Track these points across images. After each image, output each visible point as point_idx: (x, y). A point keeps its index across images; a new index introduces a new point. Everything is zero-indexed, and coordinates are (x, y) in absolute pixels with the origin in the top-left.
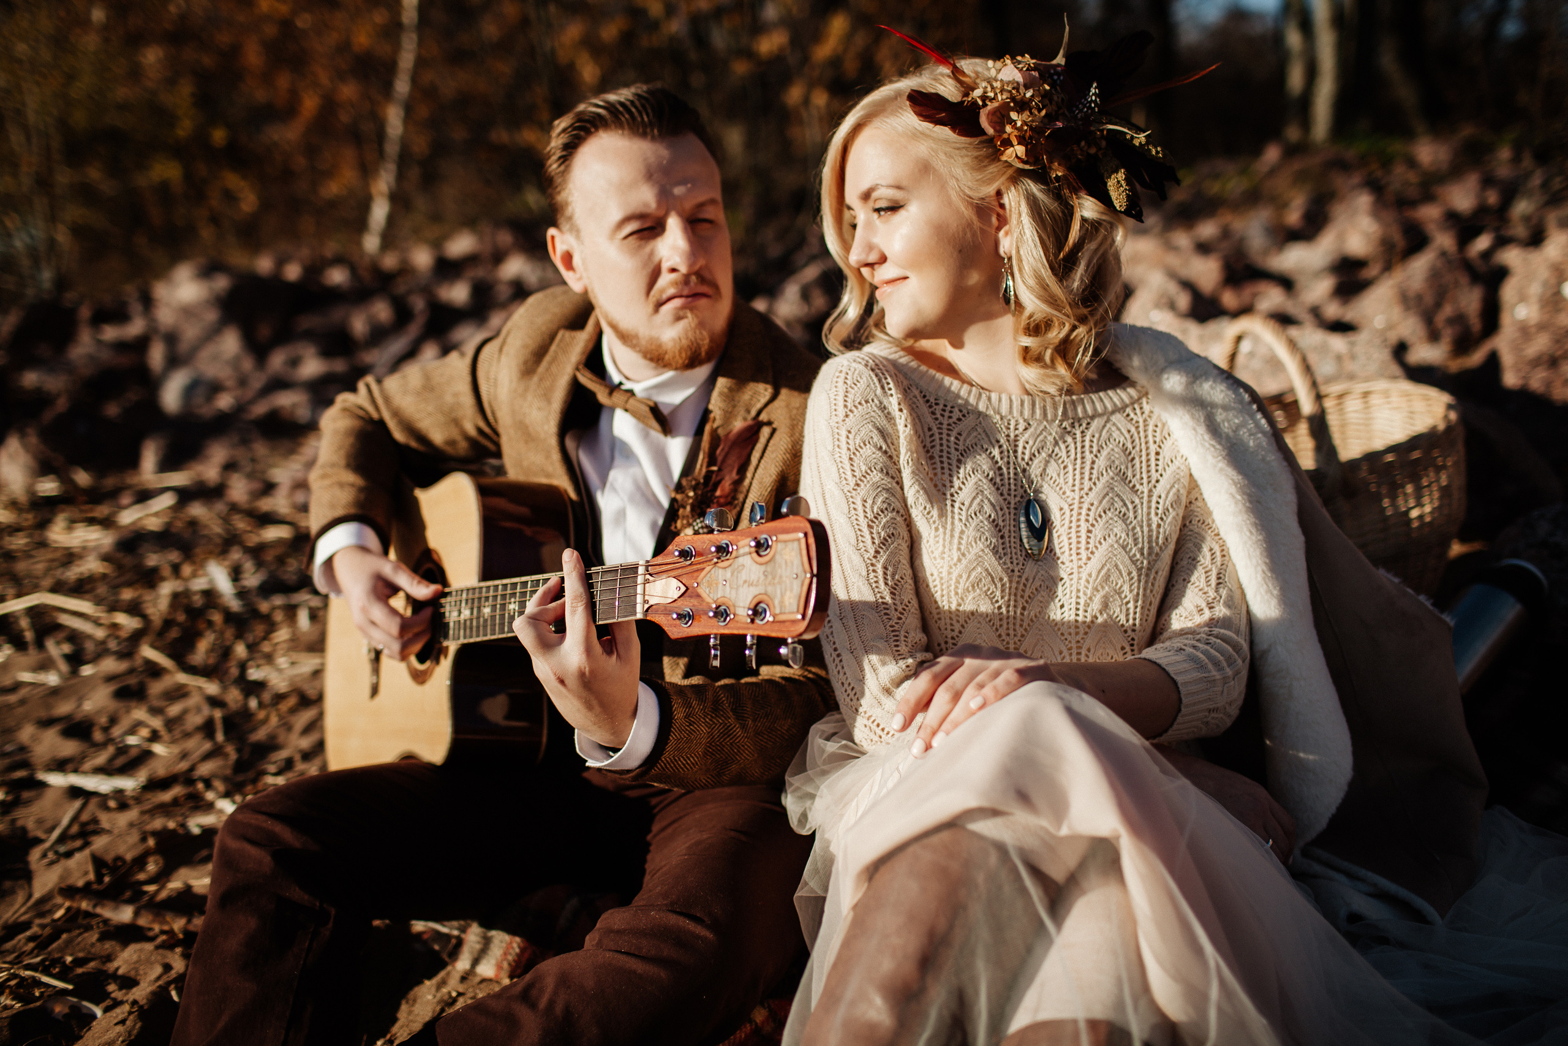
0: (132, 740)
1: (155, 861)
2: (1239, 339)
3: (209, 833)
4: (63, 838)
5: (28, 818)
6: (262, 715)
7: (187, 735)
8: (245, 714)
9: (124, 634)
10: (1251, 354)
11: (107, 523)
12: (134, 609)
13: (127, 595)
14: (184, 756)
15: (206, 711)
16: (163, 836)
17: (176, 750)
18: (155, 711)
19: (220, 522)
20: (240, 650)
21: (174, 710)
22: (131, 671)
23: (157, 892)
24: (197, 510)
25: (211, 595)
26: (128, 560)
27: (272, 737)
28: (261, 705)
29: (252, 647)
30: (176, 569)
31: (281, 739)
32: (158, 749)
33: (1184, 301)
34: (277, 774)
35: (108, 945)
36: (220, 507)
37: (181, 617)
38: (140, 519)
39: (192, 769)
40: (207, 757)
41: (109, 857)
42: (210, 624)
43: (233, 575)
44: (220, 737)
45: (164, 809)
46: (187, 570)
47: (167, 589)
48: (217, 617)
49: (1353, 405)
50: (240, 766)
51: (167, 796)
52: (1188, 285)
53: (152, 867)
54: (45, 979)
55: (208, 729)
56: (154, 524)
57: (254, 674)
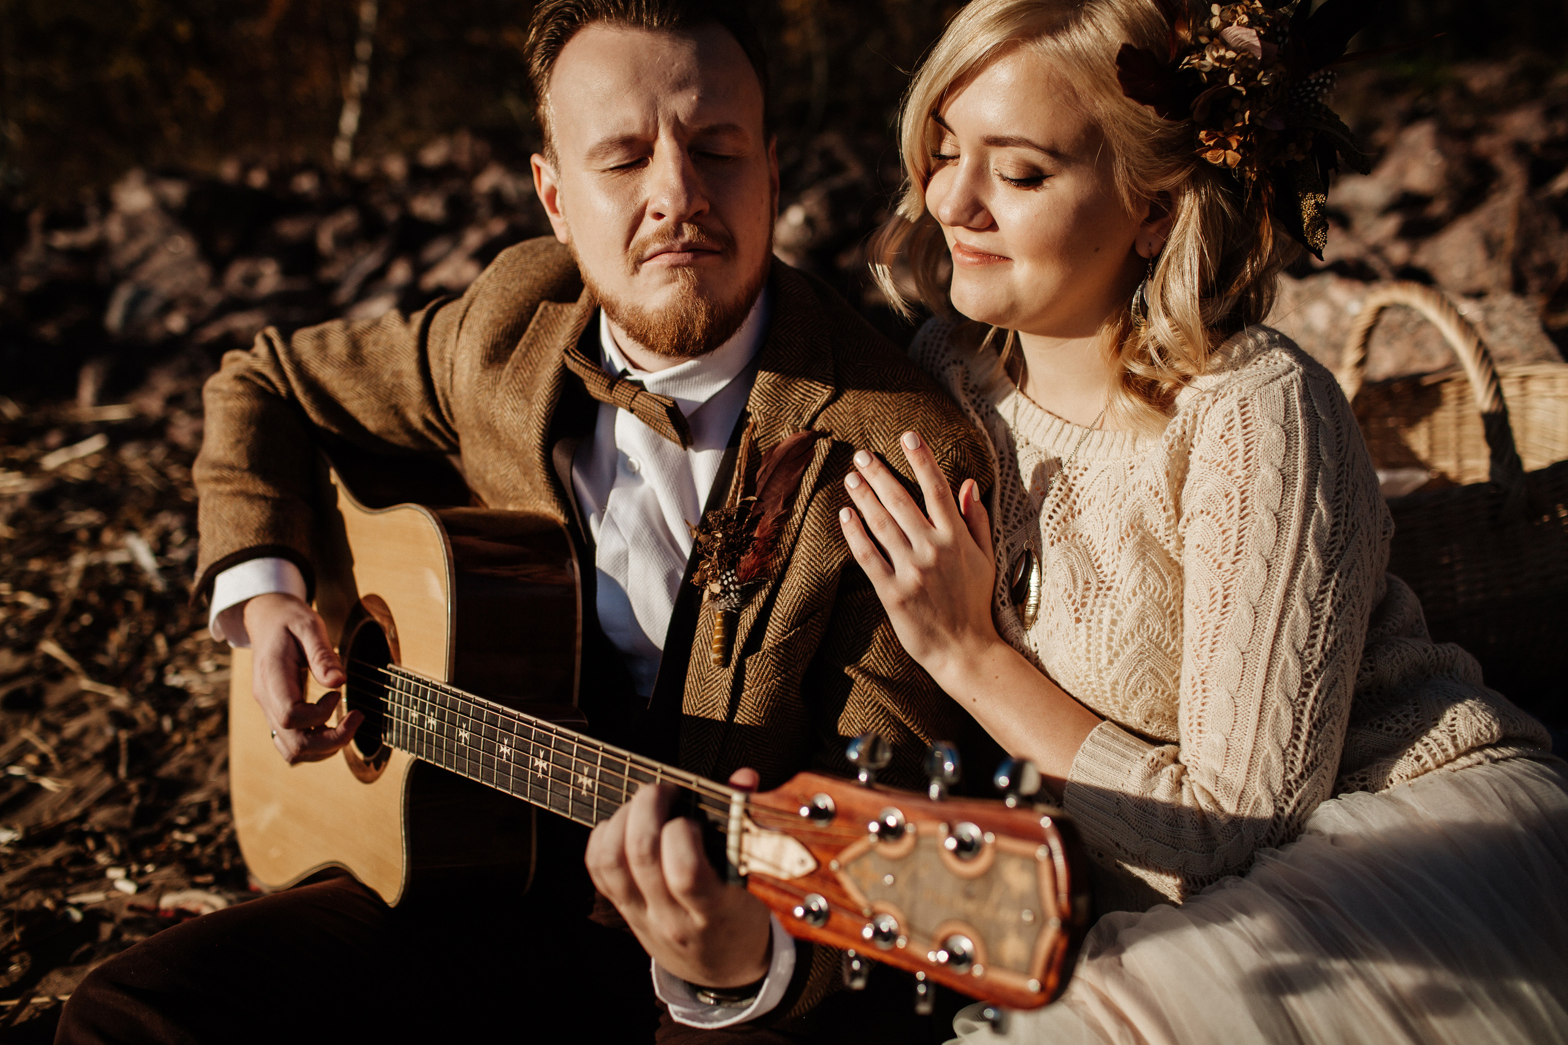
0: (16, 770)
1: (21, 961)
3: (95, 916)
6: (177, 738)
7: (84, 765)
8: (158, 736)
9: (27, 616)
11: (29, 468)
12: (41, 586)
13: (35, 565)
14: (77, 794)
15: (109, 731)
16: (35, 919)
17: (68, 784)
18: (49, 729)
19: (153, 472)
20: (161, 643)
21: (72, 728)
22: (27, 671)
23: (18, 1010)
24: (130, 454)
25: (131, 569)
26: (42, 521)
27: (187, 771)
28: (177, 725)
29: (172, 642)
30: (95, 532)
31: (197, 775)
32: (47, 783)
34: (185, 829)
36: (158, 453)
37: (94, 598)
38: (65, 465)
39: (84, 817)
40: (104, 800)
42: (128, 607)
43: (158, 546)
44: (122, 771)
45: (42, 879)
46: (108, 536)
47: (79, 561)
48: (136, 599)
50: (143, 816)
51: (47, 858)
55: (108, 757)
56: (78, 473)
57: (174, 680)
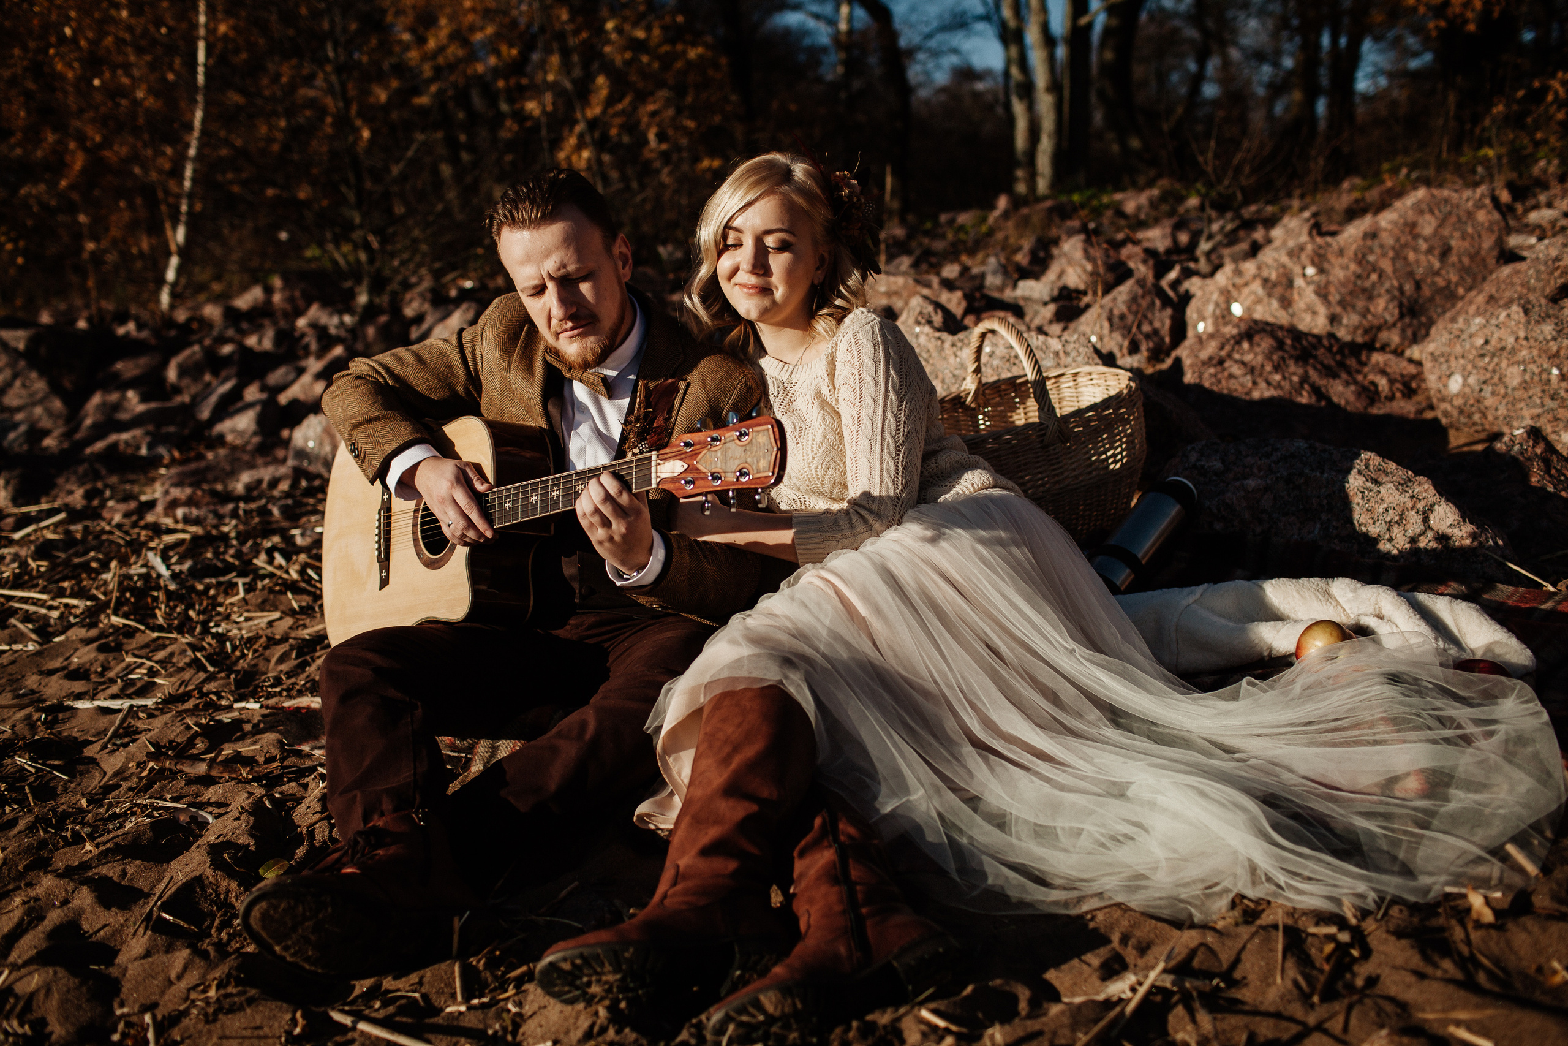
0: (133, 677)
1: (203, 742)
2: (983, 336)
3: (241, 719)
4: (115, 735)
5: (72, 729)
6: (238, 653)
7: (181, 670)
8: (224, 653)
9: (79, 612)
10: (991, 355)
11: (5, 542)
12: (79, 593)
13: (68, 585)
14: (183, 682)
15: (189, 653)
17: (174, 680)
18: (142, 657)
20: (196, 616)
21: (162, 654)
22: (103, 635)
23: (216, 756)
25: (150, 580)
27: (254, 666)
28: (234, 647)
32: (159, 680)
33: (938, 319)
35: (194, 788)
39: (197, 689)
40: (207, 680)
41: (164, 741)
42: (156, 599)
44: (210, 669)
45: (190, 713)
49: (1066, 383)
50: (238, 684)
51: (187, 706)
52: (938, 306)
53: (200, 745)
54: (162, 803)
55: (196, 665)
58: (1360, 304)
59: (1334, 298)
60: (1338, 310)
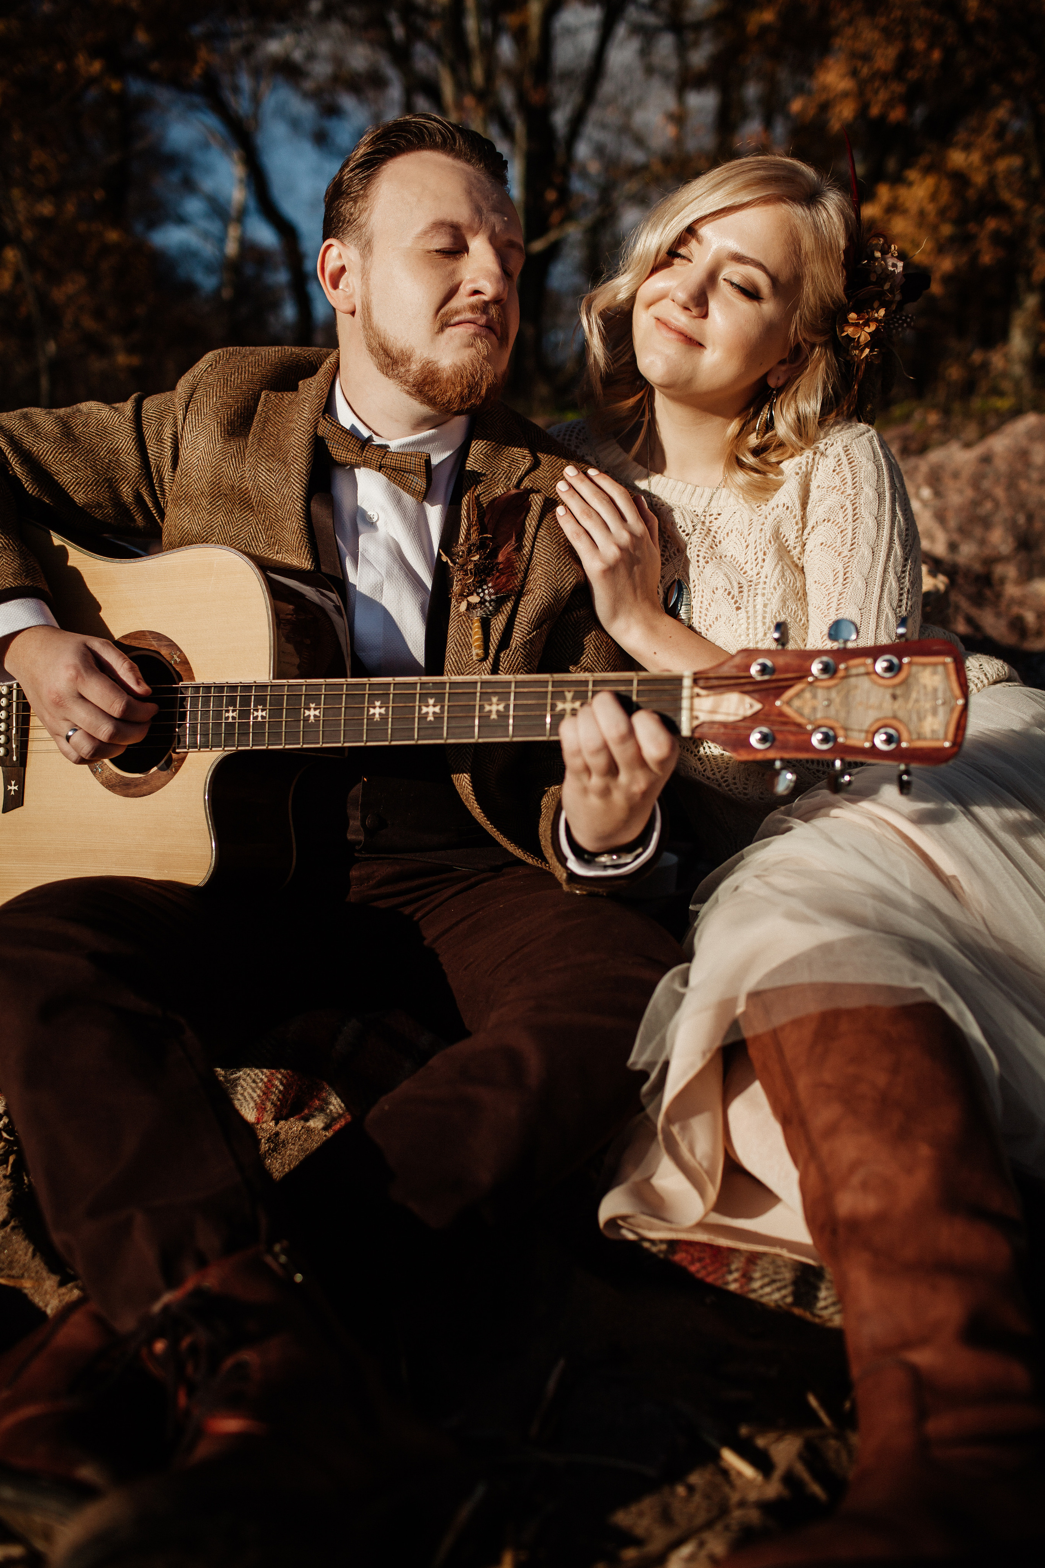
58: (978, 531)
59: (952, 523)
60: (956, 537)
